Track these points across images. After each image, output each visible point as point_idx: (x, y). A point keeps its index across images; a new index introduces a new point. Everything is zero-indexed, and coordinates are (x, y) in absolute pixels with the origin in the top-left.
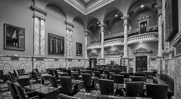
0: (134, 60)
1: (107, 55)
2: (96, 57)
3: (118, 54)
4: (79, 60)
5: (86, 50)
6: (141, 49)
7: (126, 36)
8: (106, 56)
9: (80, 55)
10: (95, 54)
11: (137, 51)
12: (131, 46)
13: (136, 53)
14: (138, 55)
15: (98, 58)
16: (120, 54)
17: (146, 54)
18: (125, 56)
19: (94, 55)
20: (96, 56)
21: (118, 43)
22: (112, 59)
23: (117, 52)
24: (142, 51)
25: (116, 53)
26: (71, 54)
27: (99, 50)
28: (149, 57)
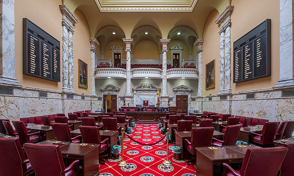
0: (174, 100)
1: (137, 91)
2: (115, 93)
3: (153, 91)
4: (83, 97)
5: (93, 78)
6: (182, 87)
7: (165, 66)
8: (135, 92)
9: (84, 86)
10: (114, 87)
11: (178, 88)
12: (171, 81)
13: (177, 91)
14: (179, 94)
15: (119, 95)
16: (156, 91)
17: (187, 93)
18: (164, 94)
19: (111, 89)
20: (116, 91)
21: (155, 74)
22: (145, 97)
23: (153, 87)
24: (183, 89)
25: (151, 88)
26: (71, 82)
27: (121, 81)
28: (189, 96)
